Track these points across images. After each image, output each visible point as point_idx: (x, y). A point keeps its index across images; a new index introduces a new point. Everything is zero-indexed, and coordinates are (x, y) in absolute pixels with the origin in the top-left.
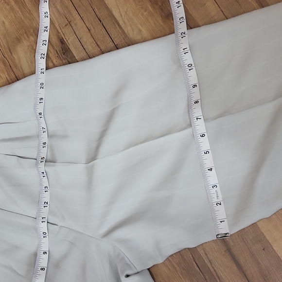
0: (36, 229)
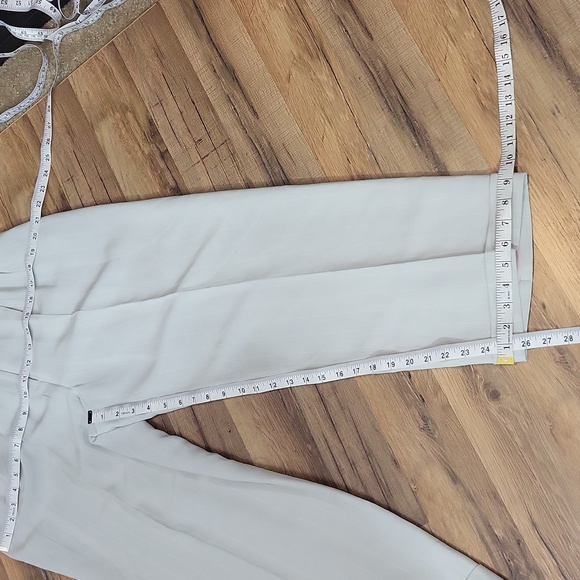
0: (19, 387)
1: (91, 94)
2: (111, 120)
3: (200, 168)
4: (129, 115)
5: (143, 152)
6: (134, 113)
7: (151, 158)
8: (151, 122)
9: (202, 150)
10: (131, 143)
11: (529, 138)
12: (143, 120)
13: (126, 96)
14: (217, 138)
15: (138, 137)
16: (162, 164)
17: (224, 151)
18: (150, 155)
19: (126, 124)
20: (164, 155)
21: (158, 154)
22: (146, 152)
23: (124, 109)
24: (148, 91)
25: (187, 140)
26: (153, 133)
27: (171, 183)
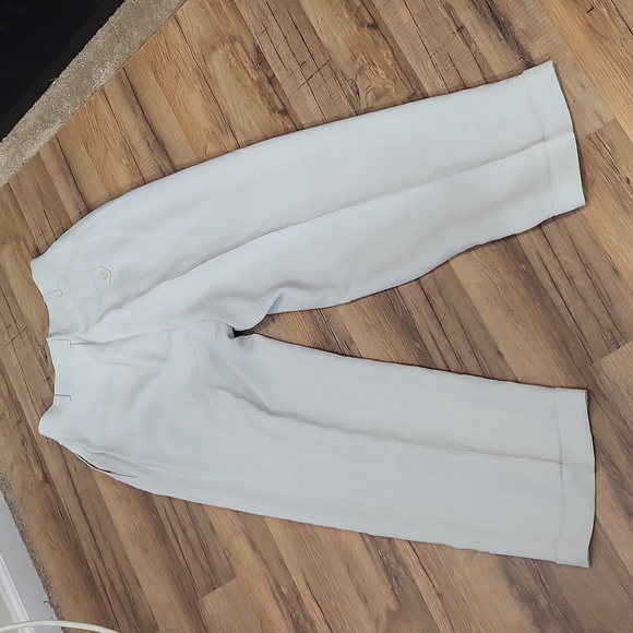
2: (221, 51)
3: (305, 89)
4: (238, 45)
5: (252, 79)
6: (242, 43)
7: (259, 85)
8: (258, 50)
9: (306, 73)
10: (241, 72)
12: (250, 48)
13: (234, 27)
14: (321, 60)
15: (246, 65)
16: (270, 90)
17: (327, 71)
18: (258, 81)
19: (235, 53)
20: (272, 80)
21: (266, 79)
22: (255, 79)
23: (233, 39)
24: (254, 20)
25: (293, 65)
26: (261, 61)
27: (280, 107)
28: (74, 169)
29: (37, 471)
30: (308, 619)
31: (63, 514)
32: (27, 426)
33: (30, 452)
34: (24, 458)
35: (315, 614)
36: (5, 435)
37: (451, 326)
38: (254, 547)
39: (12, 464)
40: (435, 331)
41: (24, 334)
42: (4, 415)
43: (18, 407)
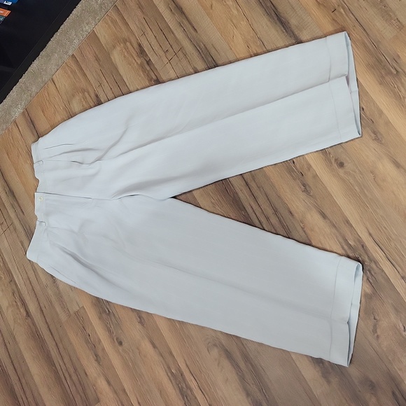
1: (107, 36)
2: (118, 49)
3: (169, 66)
8: (140, 45)
9: (168, 56)
11: (345, 16)
13: (84, 84)
14: (176, 48)
15: (133, 55)
16: (148, 68)
17: (180, 54)
20: (149, 62)
21: (145, 62)
22: (139, 63)
23: (125, 41)
24: (136, 29)
27: (154, 77)
28: (37, 126)
29: (22, 310)
30: (189, 387)
31: (39, 336)
32: (16, 284)
33: (18, 300)
34: (14, 303)
35: (193, 384)
36: (2, 290)
37: (262, 200)
38: (154, 346)
39: (7, 308)
40: (252, 204)
41: (11, 227)
42: (1, 278)
43: (9, 272)
